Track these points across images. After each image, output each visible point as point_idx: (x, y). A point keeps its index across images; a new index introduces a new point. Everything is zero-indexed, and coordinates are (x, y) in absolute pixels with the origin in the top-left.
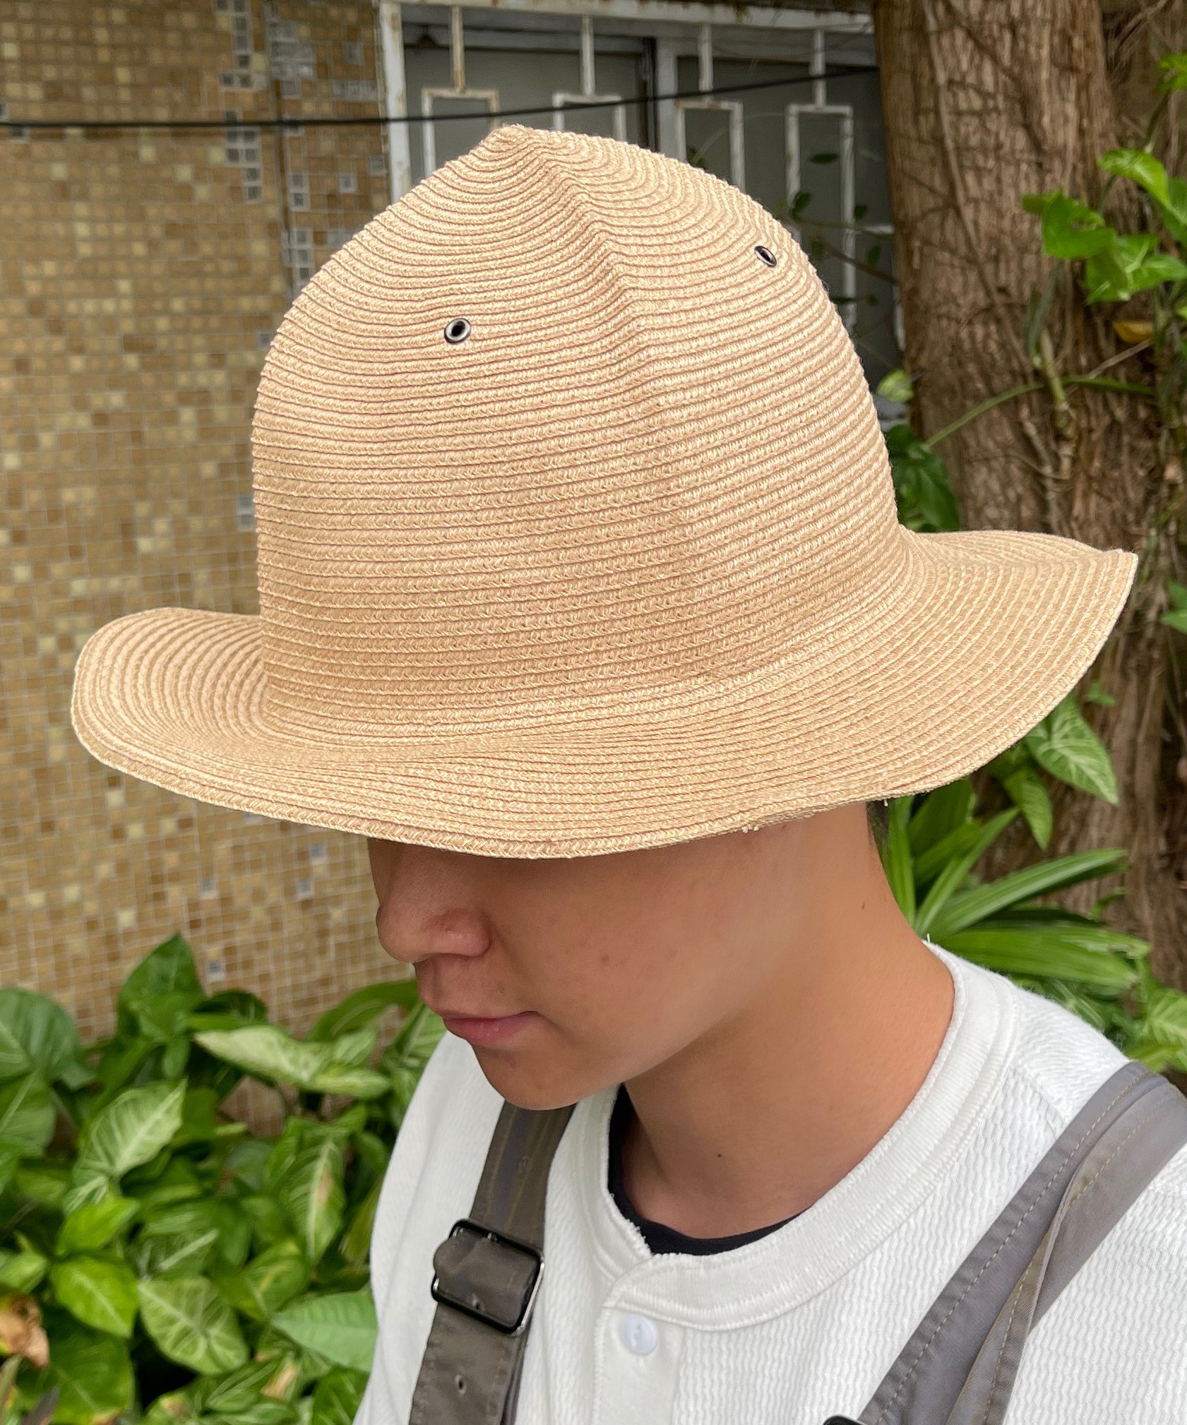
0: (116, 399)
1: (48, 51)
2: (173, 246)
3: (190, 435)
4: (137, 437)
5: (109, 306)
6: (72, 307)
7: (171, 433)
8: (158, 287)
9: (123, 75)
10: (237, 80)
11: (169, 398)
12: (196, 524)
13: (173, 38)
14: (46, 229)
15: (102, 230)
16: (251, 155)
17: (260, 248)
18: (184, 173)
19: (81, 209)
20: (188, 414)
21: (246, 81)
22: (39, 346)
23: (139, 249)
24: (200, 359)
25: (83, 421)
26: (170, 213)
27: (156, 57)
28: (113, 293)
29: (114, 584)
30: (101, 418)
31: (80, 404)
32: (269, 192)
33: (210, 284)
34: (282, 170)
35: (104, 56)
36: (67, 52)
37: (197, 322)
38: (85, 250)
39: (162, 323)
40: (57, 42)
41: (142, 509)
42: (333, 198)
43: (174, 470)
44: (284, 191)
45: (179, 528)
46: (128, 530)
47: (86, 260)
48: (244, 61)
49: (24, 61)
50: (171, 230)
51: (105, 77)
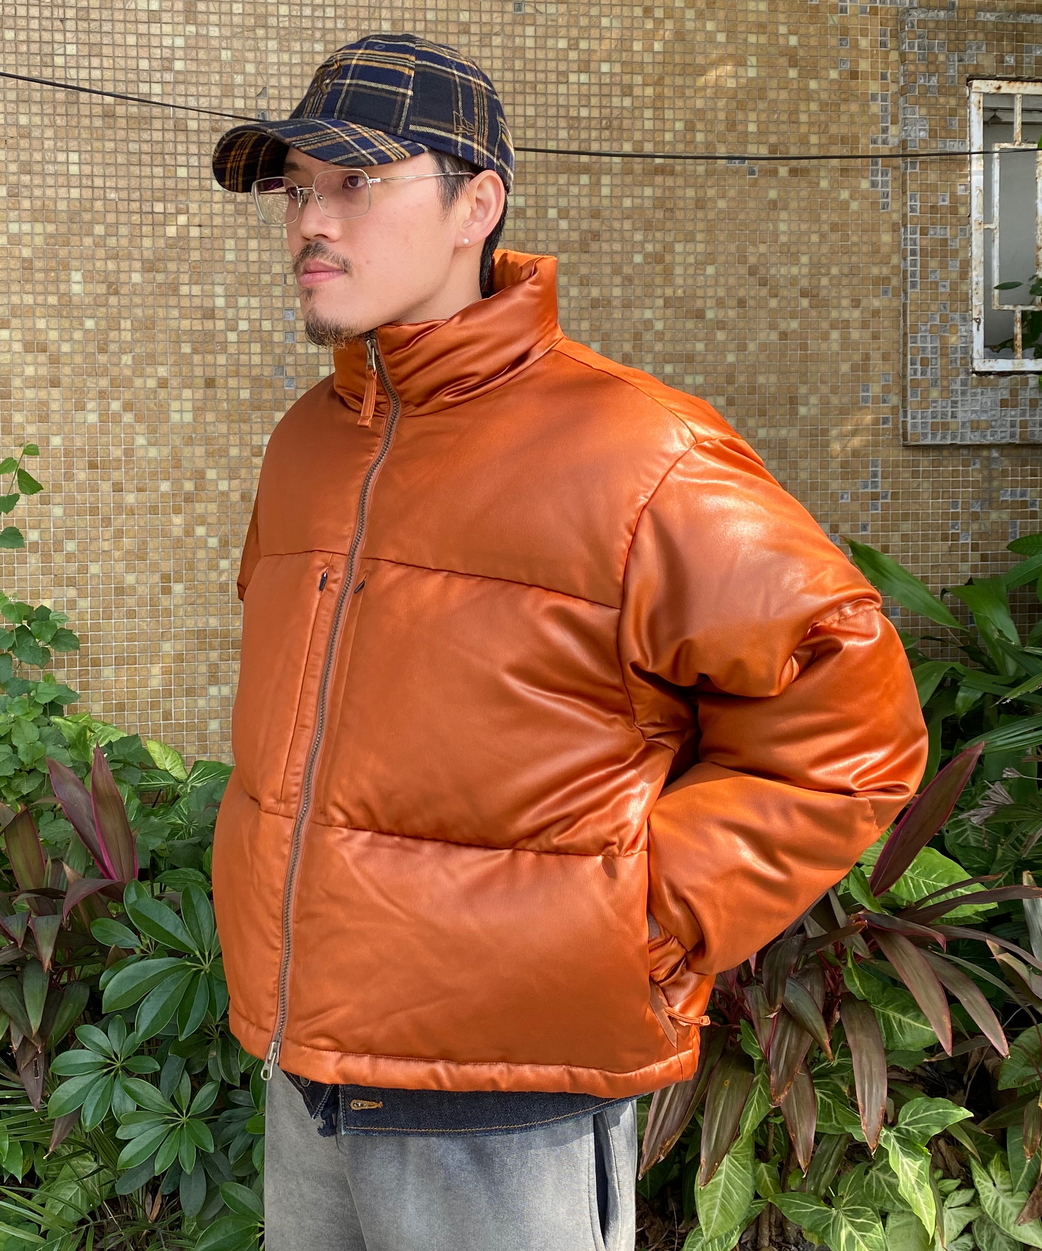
0: (794, 325)
1: (772, 128)
2: (834, 237)
3: (835, 347)
4: (804, 347)
5: (795, 270)
6: (773, 271)
7: (824, 346)
8: (824, 260)
9: (814, 139)
10: (880, 141)
11: (825, 325)
12: (835, 400)
13: (844, 118)
14: (763, 226)
15: (794, 226)
16: (885, 184)
17: (886, 238)
18: (845, 195)
19: (784, 215)
20: (835, 335)
21: (885, 142)
22: (752, 293)
23: (815, 238)
24: (845, 302)
25: (774, 336)
26: (835, 218)
27: (833, 129)
28: (797, 263)
29: (783, 432)
30: (784, 336)
31: (773, 327)
32: (895, 206)
33: (854, 259)
34: (904, 193)
35: (804, 129)
36: (784, 127)
37: (845, 281)
38: (783, 239)
39: (825, 281)
40: (778, 122)
41: (803, 390)
42: (934, 208)
43: (824, 368)
44: (905, 204)
45: (825, 402)
46: (793, 401)
47: (783, 244)
48: (885, 130)
49: (760, 132)
50: (834, 227)
51: (804, 141)
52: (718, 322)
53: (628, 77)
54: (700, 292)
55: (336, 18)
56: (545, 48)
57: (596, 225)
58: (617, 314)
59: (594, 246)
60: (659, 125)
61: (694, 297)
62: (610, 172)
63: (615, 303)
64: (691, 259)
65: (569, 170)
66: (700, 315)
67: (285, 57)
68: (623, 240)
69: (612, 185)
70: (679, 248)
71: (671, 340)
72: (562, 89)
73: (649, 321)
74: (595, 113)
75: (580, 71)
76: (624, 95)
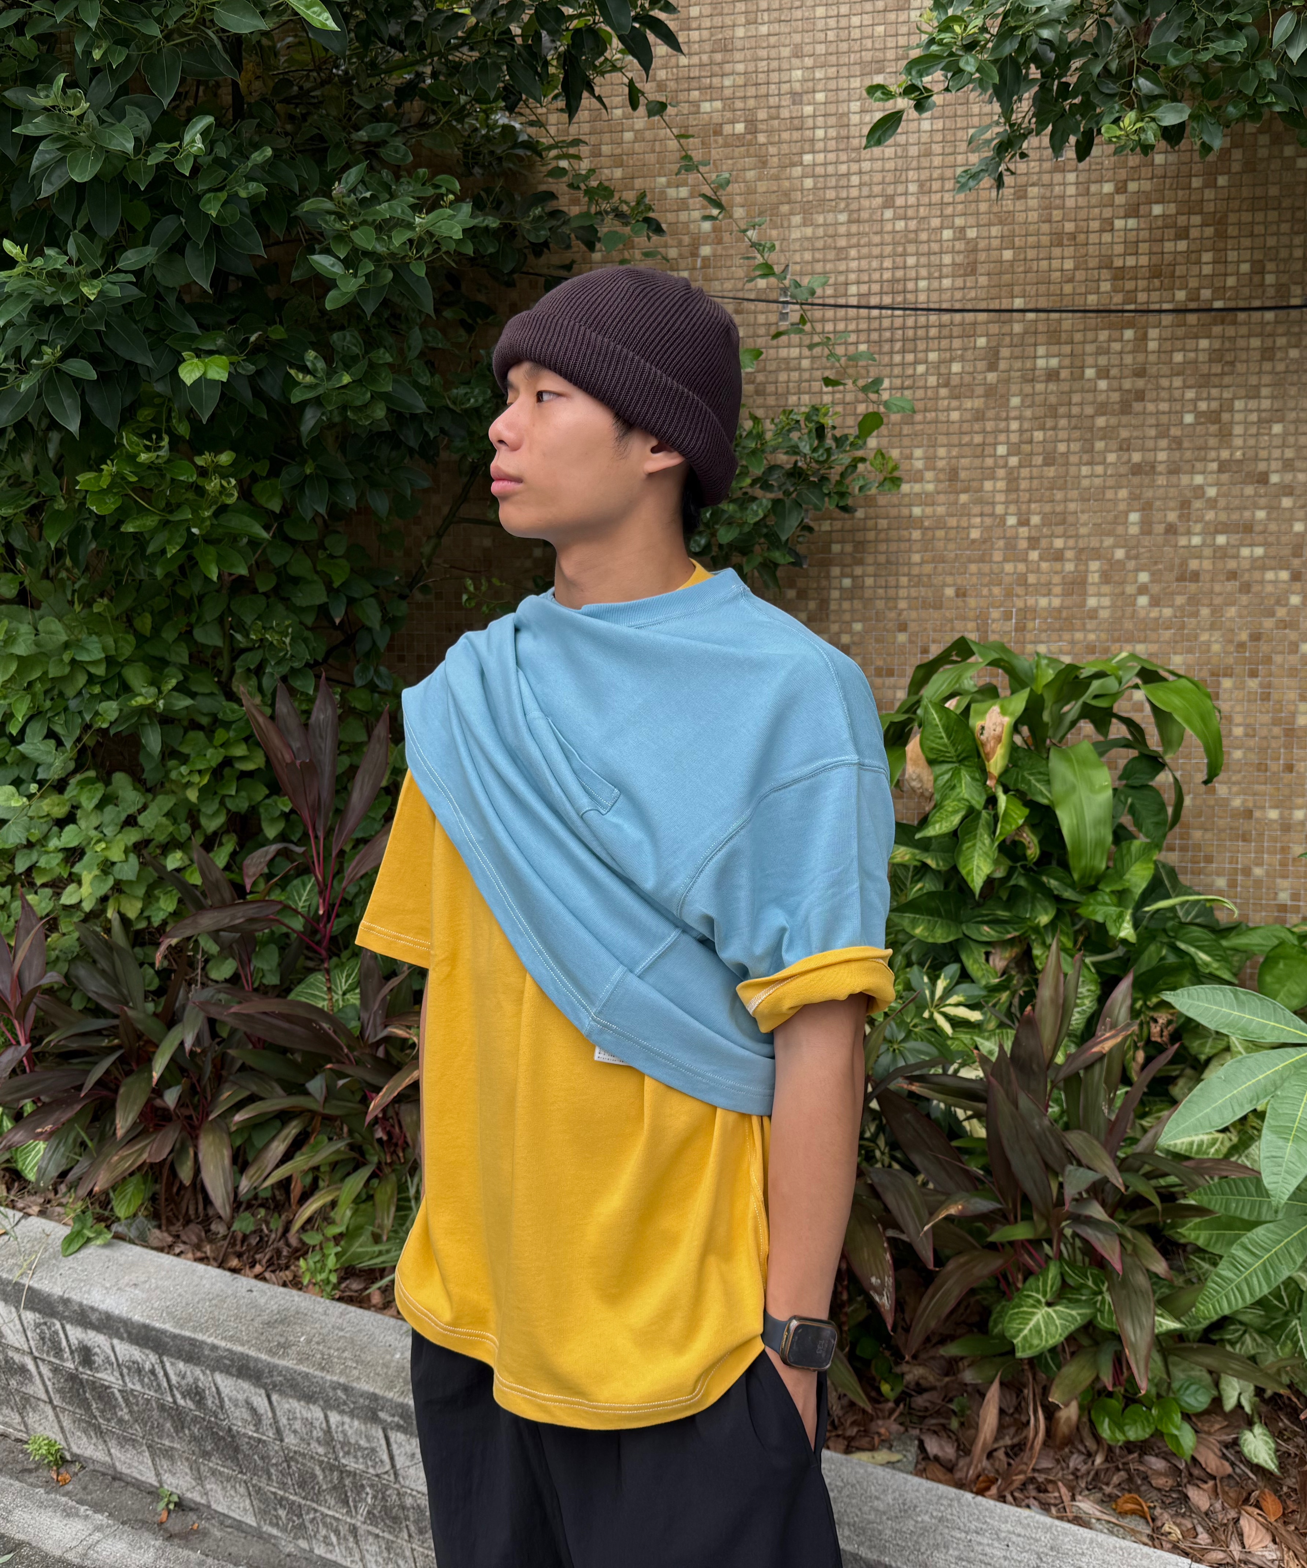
52: (1285, 487)
53: (1185, 217)
54: (1263, 454)
55: (861, 185)
56: (1087, 193)
57: (1140, 383)
58: (1161, 480)
59: (1137, 407)
60: (1220, 268)
61: (1256, 459)
62: (1159, 325)
63: (1160, 468)
64: (1254, 417)
65: (1110, 327)
66: (1263, 479)
67: (809, 231)
68: (1171, 400)
69: (1160, 339)
70: (1239, 405)
71: (1226, 509)
72: (1107, 237)
73: (1201, 487)
74: (1144, 260)
75: (1126, 216)
76: (1178, 237)
